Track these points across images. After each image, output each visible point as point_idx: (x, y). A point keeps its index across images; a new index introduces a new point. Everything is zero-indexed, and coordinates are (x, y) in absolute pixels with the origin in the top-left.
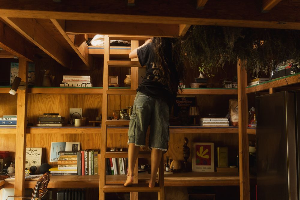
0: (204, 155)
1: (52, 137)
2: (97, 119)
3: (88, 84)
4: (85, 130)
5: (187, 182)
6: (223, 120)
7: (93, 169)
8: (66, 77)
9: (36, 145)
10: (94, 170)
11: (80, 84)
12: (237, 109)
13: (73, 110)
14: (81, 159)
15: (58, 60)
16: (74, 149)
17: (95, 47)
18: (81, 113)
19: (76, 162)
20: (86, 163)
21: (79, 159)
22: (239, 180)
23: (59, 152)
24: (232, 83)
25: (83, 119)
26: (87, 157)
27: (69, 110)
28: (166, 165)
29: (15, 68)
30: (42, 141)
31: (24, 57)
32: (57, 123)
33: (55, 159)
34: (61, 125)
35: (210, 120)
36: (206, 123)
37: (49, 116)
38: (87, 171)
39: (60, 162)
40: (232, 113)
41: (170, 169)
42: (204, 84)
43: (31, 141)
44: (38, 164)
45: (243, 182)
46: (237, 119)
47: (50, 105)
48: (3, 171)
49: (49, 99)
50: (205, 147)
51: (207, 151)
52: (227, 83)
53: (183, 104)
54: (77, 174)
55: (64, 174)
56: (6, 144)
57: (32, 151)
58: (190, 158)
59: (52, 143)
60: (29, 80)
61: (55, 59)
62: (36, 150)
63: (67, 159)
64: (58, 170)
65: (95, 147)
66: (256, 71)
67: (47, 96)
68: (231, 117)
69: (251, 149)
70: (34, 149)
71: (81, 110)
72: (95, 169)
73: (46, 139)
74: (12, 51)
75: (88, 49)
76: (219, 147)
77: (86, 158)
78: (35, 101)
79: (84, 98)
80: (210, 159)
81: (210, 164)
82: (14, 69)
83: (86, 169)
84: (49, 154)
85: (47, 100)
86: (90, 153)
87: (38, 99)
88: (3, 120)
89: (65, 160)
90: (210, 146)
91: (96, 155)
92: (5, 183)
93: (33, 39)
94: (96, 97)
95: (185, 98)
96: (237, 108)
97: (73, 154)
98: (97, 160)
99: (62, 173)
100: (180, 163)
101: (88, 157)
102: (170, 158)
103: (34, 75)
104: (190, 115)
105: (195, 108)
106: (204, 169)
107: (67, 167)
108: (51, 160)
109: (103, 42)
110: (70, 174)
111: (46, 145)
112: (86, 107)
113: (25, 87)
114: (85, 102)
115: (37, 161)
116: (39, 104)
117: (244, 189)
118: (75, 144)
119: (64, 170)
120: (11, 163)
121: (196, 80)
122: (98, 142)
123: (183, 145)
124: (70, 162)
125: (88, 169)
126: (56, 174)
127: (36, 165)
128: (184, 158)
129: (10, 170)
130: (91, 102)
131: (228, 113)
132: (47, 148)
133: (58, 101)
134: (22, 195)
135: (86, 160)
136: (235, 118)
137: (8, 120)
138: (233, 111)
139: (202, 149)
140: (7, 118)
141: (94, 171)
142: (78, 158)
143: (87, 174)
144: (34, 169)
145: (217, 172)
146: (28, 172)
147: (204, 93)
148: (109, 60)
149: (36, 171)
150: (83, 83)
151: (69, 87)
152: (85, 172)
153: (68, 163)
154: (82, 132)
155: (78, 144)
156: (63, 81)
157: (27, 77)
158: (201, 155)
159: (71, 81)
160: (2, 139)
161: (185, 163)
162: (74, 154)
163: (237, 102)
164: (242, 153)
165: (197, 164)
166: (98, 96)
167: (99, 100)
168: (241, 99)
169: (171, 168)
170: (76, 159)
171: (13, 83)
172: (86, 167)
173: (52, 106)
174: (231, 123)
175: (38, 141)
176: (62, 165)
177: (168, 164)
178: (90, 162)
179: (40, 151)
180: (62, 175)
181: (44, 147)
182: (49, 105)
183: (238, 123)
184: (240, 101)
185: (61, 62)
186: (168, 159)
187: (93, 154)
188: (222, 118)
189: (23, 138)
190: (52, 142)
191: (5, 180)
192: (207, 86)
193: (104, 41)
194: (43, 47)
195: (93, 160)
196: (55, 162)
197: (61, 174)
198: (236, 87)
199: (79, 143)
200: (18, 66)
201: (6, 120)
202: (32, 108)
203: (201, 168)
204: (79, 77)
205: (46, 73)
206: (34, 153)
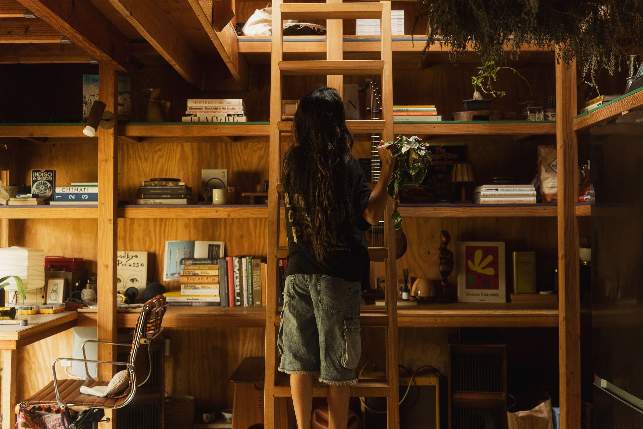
0: (483, 268)
1: (167, 230)
2: (258, 190)
3: (238, 115)
4: (235, 211)
5: (446, 320)
6: (524, 189)
7: (252, 294)
8: (193, 102)
9: (136, 245)
10: (253, 296)
11: (222, 117)
12: (555, 166)
13: (208, 174)
14: (226, 273)
15: (177, 67)
16: (212, 254)
17: (251, 37)
18: (225, 180)
19: (217, 279)
20: (237, 282)
21: (223, 273)
22: (557, 316)
23: (182, 260)
24: (545, 112)
25: (229, 191)
26: (238, 270)
27: (200, 173)
28: (403, 288)
29: (92, 86)
30: (147, 239)
31: (110, 59)
32: (178, 197)
33: (175, 274)
34: (185, 201)
35: (497, 190)
36: (486, 196)
37: (160, 183)
38: (238, 298)
39: (185, 279)
40: (544, 174)
41: (412, 296)
42: (484, 113)
43: (125, 238)
44: (141, 283)
45: (567, 319)
46: (555, 187)
47: (162, 163)
48: (74, 296)
49: (159, 153)
50: (486, 252)
51: (490, 258)
52: (532, 111)
53: (438, 160)
54: (219, 304)
55: (194, 304)
56: (76, 245)
57: (128, 258)
58: (453, 273)
59: (167, 243)
60: (120, 111)
61: (173, 62)
62: (136, 256)
63: (198, 272)
64: (181, 296)
65: (255, 252)
66: (589, 70)
67: (155, 147)
68: (541, 183)
69: (585, 253)
70: (131, 254)
71: (224, 172)
72: (254, 294)
73: (155, 234)
74: (87, 45)
75: (238, 42)
76: (515, 251)
77: (238, 272)
78: (132, 157)
79: (230, 150)
80: (496, 276)
81: (496, 287)
82: (89, 87)
83: (237, 293)
84: (161, 264)
85: (154, 154)
86: (244, 260)
87: (137, 154)
88: (71, 192)
89: (195, 275)
90: (496, 249)
91: (257, 265)
92: (78, 316)
93: (131, 15)
94: (256, 148)
95: (443, 147)
96: (554, 163)
97: (210, 262)
98: (258, 275)
99: (188, 302)
100: (433, 284)
101: (240, 270)
102: (411, 275)
103: (130, 100)
104: (453, 180)
105: (465, 165)
106: (484, 298)
107: (199, 288)
108: (166, 278)
109: (269, 28)
110: (206, 304)
111: (156, 247)
112: (236, 169)
113: (113, 123)
114: (232, 157)
115: (138, 279)
116: (139, 162)
117: (568, 334)
118: (213, 245)
119: (193, 296)
120: (88, 281)
121: (465, 105)
122: (260, 241)
123: (439, 246)
124: (205, 280)
125: (240, 294)
126: (176, 304)
127: (136, 285)
128: (442, 273)
129: (86, 294)
130: (245, 158)
131: (537, 175)
132: (157, 252)
133: (178, 156)
134: (112, 339)
135: (238, 275)
136: (550, 185)
137: (81, 192)
138: (546, 171)
139: (478, 254)
140: (79, 188)
141: (252, 298)
142: (221, 272)
143: (239, 303)
144: (134, 293)
145: (512, 302)
146: (121, 298)
147: (483, 132)
148: (281, 60)
149: (138, 297)
150: (229, 115)
151: (199, 123)
152: (235, 300)
153: (201, 281)
154: (229, 215)
155: (219, 246)
156: (188, 110)
157: (116, 104)
158: (477, 268)
159: (204, 110)
160: (68, 234)
161: (442, 283)
162: (212, 264)
163: (554, 151)
164: (564, 257)
165: (468, 287)
166: (258, 145)
167: (261, 153)
168: (562, 143)
169: (412, 294)
170: (216, 272)
171: (88, 115)
172: (237, 290)
173: (166, 165)
174: (541, 197)
175: (139, 239)
176: (189, 285)
177: (406, 286)
178: (244, 279)
179: (143, 258)
180: (188, 305)
181: (152, 250)
182: (159, 166)
183: (557, 196)
184: (561, 148)
185: (183, 71)
186: (407, 277)
187: (251, 262)
188: (523, 186)
189: (111, 226)
190: (168, 240)
191: (79, 310)
192: (490, 117)
193: (271, 26)
194: (149, 33)
195: (251, 276)
196: (174, 282)
197: (186, 304)
198: (554, 119)
199: (221, 244)
200: (97, 81)
201: (76, 192)
202: (126, 171)
203: (478, 295)
204: (220, 103)
205: (153, 96)
206: (131, 262)
